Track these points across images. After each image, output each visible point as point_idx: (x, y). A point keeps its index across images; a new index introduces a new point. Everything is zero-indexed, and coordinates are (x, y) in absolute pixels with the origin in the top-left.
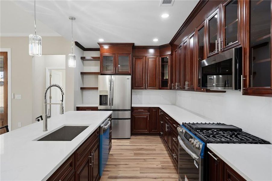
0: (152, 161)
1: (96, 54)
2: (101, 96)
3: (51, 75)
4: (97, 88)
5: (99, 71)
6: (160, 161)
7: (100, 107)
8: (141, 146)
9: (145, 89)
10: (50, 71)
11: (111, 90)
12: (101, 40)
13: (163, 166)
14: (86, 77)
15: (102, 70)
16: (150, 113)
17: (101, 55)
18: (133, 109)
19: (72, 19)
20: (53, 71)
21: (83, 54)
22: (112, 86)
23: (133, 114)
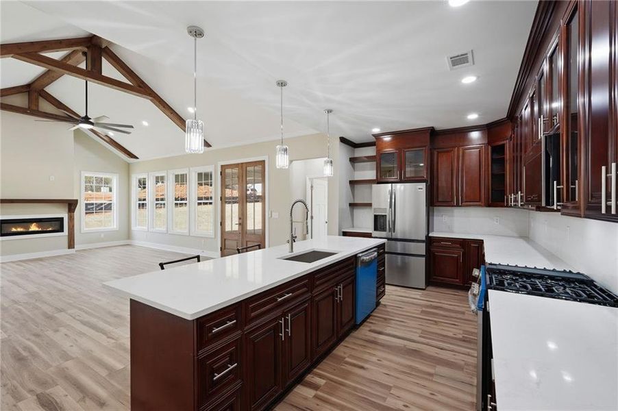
0: (449, 327)
1: (371, 152)
2: (376, 217)
3: (312, 187)
4: (370, 205)
5: (375, 178)
6: (464, 331)
7: (375, 234)
8: (440, 303)
9: (458, 205)
10: (311, 180)
11: (391, 207)
12: (376, 130)
13: (466, 337)
14: (357, 187)
15: (379, 177)
16: (465, 250)
17: (378, 151)
18: (430, 241)
19: (329, 111)
20: (314, 180)
21: (354, 152)
22: (393, 201)
23: (432, 249)
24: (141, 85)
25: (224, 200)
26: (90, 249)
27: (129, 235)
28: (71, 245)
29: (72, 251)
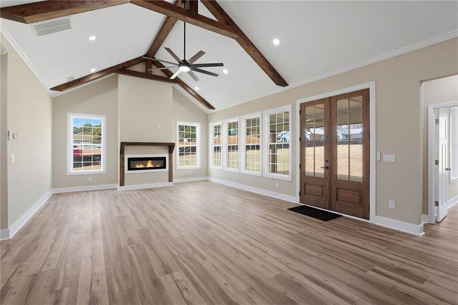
24: (229, 22)
25: (304, 143)
26: (182, 183)
27: (207, 173)
28: (170, 180)
29: (171, 184)
